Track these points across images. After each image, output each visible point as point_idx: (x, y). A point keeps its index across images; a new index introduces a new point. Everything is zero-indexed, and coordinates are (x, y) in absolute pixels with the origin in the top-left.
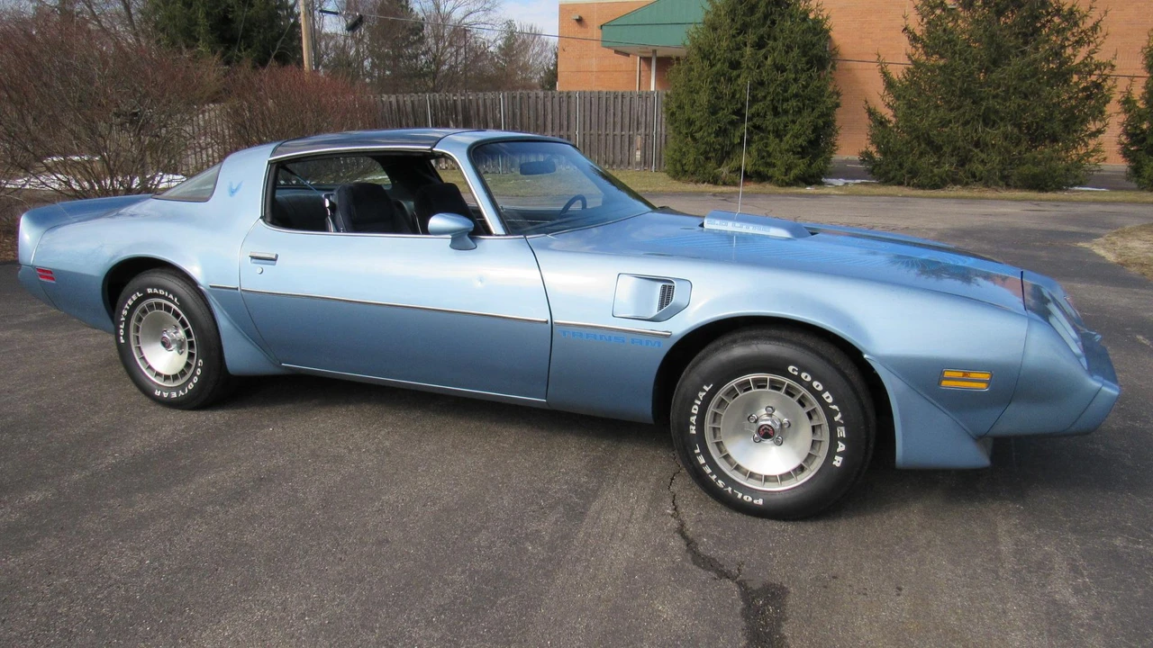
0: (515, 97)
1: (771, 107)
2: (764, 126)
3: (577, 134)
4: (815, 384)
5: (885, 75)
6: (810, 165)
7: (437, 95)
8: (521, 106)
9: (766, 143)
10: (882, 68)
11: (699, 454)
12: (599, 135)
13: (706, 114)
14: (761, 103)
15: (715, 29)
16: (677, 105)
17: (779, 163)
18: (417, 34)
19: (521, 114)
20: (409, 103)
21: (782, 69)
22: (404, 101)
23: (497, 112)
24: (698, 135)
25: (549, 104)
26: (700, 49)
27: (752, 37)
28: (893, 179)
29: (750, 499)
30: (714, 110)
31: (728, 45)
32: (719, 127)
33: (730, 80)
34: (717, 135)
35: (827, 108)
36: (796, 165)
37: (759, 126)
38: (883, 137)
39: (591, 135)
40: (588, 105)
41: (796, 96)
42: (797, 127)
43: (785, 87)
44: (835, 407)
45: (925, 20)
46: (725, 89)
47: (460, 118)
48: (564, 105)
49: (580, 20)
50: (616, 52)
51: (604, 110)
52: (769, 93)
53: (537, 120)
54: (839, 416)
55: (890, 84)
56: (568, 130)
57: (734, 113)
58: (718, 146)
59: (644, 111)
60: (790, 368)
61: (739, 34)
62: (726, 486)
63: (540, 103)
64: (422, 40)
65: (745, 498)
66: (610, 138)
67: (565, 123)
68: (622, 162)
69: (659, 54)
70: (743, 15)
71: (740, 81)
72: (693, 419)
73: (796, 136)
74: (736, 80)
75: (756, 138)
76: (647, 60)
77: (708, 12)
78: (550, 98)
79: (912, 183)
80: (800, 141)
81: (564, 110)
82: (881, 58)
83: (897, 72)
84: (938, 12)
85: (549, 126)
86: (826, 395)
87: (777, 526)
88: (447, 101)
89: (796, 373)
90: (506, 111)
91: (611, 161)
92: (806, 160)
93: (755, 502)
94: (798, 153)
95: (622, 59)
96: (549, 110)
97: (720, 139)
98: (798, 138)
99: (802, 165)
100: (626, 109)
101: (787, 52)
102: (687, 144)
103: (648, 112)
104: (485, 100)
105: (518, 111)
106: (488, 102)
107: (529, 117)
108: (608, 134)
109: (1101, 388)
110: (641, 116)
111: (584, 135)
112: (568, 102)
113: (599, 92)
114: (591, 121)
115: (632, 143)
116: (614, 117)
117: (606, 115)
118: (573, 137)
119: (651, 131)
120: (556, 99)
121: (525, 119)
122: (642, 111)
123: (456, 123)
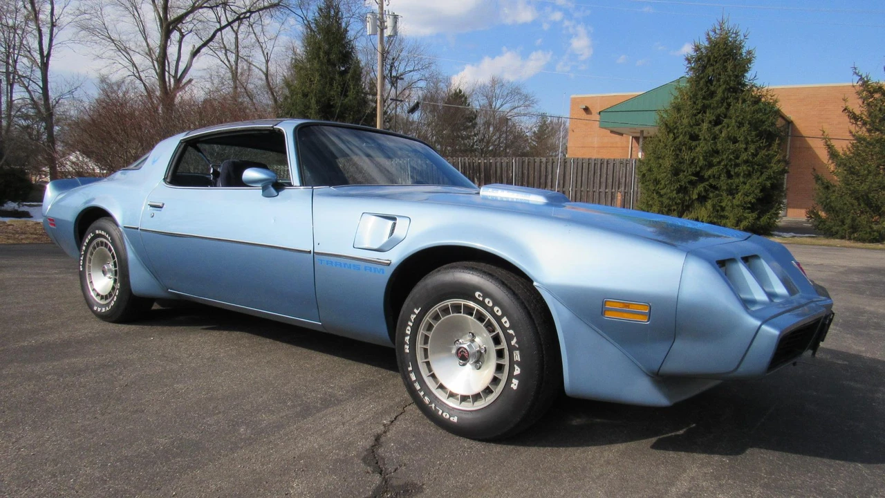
0: (523, 162)
1: (725, 170)
2: (718, 185)
3: (570, 190)
4: (496, 309)
5: (829, 148)
6: (758, 218)
7: (467, 159)
8: (528, 169)
9: (721, 200)
10: (826, 142)
11: (411, 371)
12: (587, 192)
13: (669, 175)
14: (716, 167)
15: (679, 110)
16: (647, 168)
17: (731, 215)
18: (471, 121)
19: (528, 174)
21: (735, 141)
23: (510, 172)
24: (662, 192)
25: (550, 167)
26: (666, 125)
27: (709, 116)
28: (837, 233)
29: (448, 416)
30: (676, 172)
31: (689, 123)
32: (680, 185)
33: (691, 149)
34: (679, 191)
35: (773, 172)
36: (746, 218)
37: (715, 185)
38: (827, 198)
39: (581, 191)
40: (580, 169)
41: (746, 162)
42: (747, 186)
43: (737, 155)
44: (511, 332)
45: (865, 102)
46: (687, 156)
47: (482, 175)
49: (586, 109)
50: (612, 132)
51: (592, 172)
52: (723, 160)
53: (540, 178)
54: (515, 340)
55: (833, 154)
56: (563, 187)
57: (693, 175)
58: (679, 201)
59: (624, 174)
60: (477, 294)
61: (699, 113)
62: (431, 403)
63: (543, 166)
64: (474, 125)
65: (444, 414)
66: (597, 194)
67: (562, 182)
69: (645, 134)
70: (704, 98)
71: (698, 149)
72: (407, 339)
73: (746, 195)
74: (694, 148)
75: (711, 195)
76: (637, 139)
77: (676, 98)
78: (551, 163)
79: (852, 237)
80: (750, 198)
82: (826, 134)
83: (842, 146)
84: (877, 96)
85: (549, 184)
86: (504, 319)
87: (466, 443)
88: (473, 163)
89: (481, 299)
90: (517, 171)
92: (755, 215)
93: (451, 419)
94: (749, 208)
95: (617, 137)
96: (550, 172)
97: (681, 195)
98: (748, 196)
99: (751, 218)
100: (610, 173)
101: (739, 127)
102: (653, 198)
103: (627, 175)
104: (501, 163)
105: (526, 172)
106: (504, 164)
107: (534, 177)
108: (594, 192)
109: (761, 326)
110: (622, 177)
111: (576, 191)
112: (565, 166)
113: (589, 159)
114: (582, 181)
115: (614, 198)
116: (600, 178)
117: (594, 177)
118: (567, 193)
119: (629, 189)
120: (555, 164)
121: (531, 178)
122: (622, 174)
123: (479, 179)
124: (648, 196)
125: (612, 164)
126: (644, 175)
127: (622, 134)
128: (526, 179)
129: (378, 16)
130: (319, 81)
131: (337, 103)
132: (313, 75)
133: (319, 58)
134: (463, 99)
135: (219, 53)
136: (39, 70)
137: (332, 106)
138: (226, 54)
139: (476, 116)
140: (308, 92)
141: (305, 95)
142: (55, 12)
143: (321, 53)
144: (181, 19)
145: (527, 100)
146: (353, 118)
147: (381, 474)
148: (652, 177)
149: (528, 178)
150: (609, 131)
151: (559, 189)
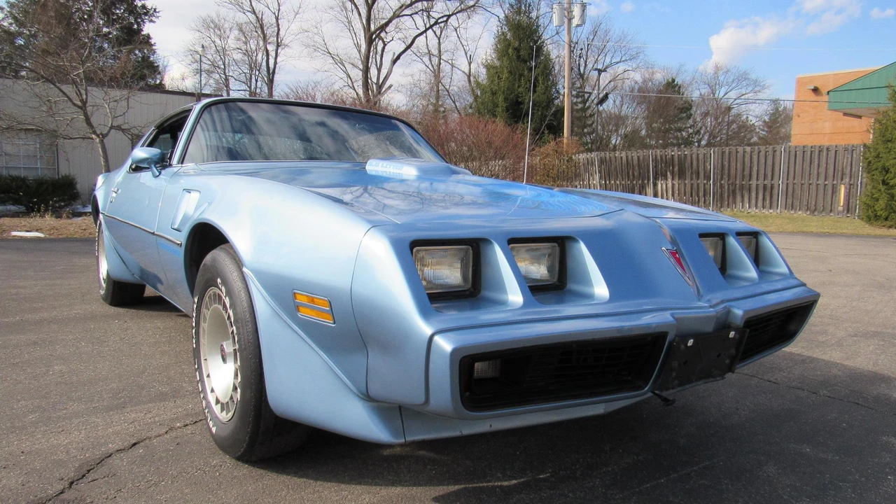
0: (723, 153)
3: (780, 183)
7: (658, 151)
8: (729, 159)
12: (802, 184)
16: (874, 154)
18: (685, 112)
19: (729, 165)
20: (635, 158)
22: (632, 157)
23: (708, 164)
25: (755, 157)
39: (794, 184)
40: (792, 158)
47: (676, 169)
48: (770, 158)
49: (816, 90)
50: (845, 114)
51: (808, 162)
53: (743, 170)
56: (772, 180)
59: (849, 162)
62: (205, 408)
63: (748, 157)
66: (814, 187)
67: (769, 174)
68: (824, 209)
78: (756, 152)
81: (770, 163)
85: (754, 176)
88: (666, 156)
90: (716, 163)
91: (812, 209)
93: (213, 428)
95: (855, 121)
96: (756, 163)
100: (831, 161)
102: (880, 190)
103: (854, 163)
104: (698, 154)
105: (726, 163)
106: (701, 157)
107: (736, 169)
108: (810, 184)
109: (432, 336)
110: (847, 166)
111: (787, 184)
112: (774, 155)
113: (804, 147)
114: (795, 172)
115: (836, 192)
116: (818, 169)
117: (810, 167)
118: (776, 186)
119: (856, 181)
120: (762, 154)
121: (733, 172)
122: (847, 163)
123: (673, 173)
124: (874, 187)
125: (833, 152)
126: (870, 162)
127: (860, 117)
128: (726, 172)
129: (566, 6)
130: (508, 78)
131: (525, 99)
132: (503, 74)
133: (509, 54)
134: (676, 89)
135: (424, 59)
136: (266, 86)
137: (521, 103)
138: (430, 59)
139: (691, 106)
140: (496, 90)
141: (494, 94)
142: (281, 33)
143: (510, 50)
144: (383, 28)
145: (757, 85)
146: (542, 114)
147: (72, 483)
148: (880, 165)
149: (729, 170)
150: (842, 114)
151: (766, 182)
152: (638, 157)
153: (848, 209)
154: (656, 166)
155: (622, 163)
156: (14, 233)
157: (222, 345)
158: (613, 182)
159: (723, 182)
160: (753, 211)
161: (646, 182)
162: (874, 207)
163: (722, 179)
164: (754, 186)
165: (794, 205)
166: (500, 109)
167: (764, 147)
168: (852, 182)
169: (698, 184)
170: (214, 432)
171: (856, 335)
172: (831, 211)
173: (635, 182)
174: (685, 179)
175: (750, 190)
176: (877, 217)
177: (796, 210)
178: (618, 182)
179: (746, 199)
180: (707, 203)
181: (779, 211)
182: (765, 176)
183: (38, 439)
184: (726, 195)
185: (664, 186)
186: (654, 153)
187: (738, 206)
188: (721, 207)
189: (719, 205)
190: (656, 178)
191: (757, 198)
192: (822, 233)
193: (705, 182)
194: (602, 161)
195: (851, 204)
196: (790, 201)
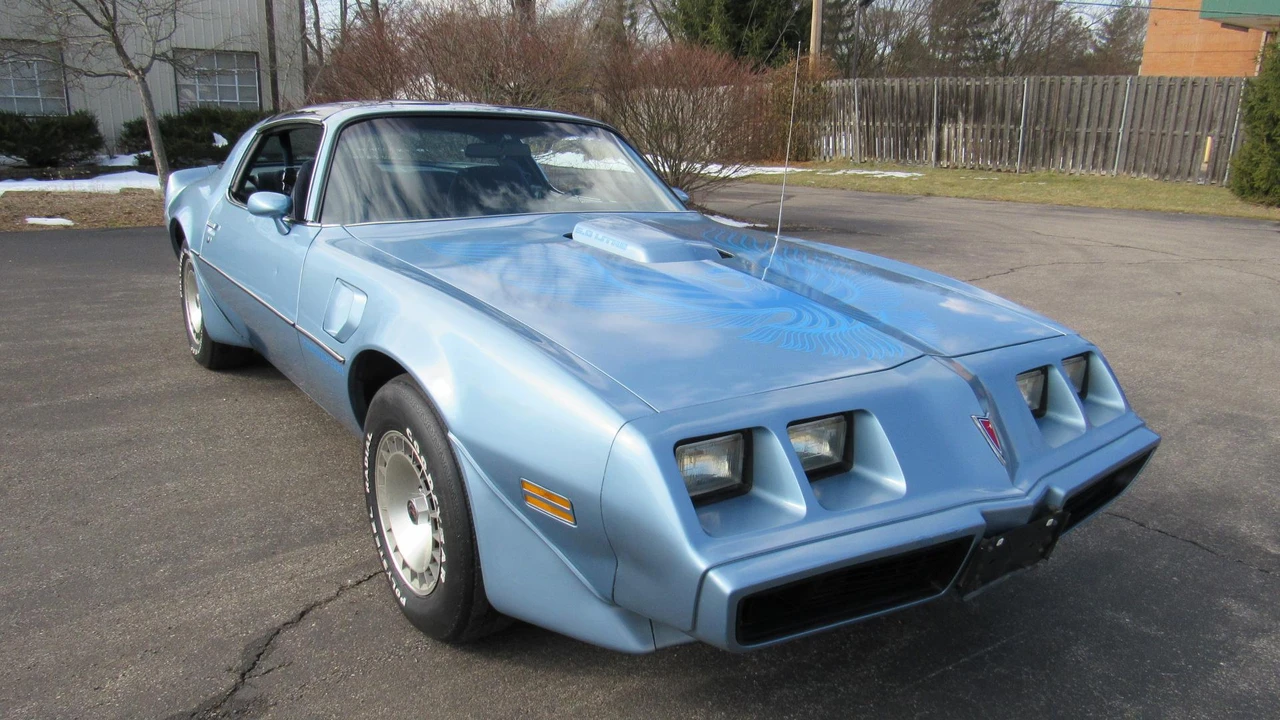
0: (1042, 84)
3: (1121, 133)
7: (947, 80)
8: (1050, 95)
11: (373, 520)
12: (1152, 135)
16: (1260, 96)
18: (989, 9)
19: (1049, 104)
20: (913, 89)
22: (909, 86)
23: (1018, 101)
25: (1087, 93)
39: (1140, 133)
40: (1141, 95)
47: (972, 107)
48: (1109, 94)
50: (1225, 25)
51: (1163, 102)
53: (1069, 112)
56: (1109, 126)
59: (1223, 104)
60: (408, 431)
62: (388, 569)
63: (1076, 90)
66: (1168, 139)
67: (1106, 117)
68: (1179, 172)
78: (1090, 85)
81: (1108, 101)
85: (1084, 120)
90: (1030, 99)
91: (1163, 170)
93: (402, 598)
95: (1238, 35)
96: (1087, 101)
100: (1197, 101)
102: (1263, 151)
103: (1228, 106)
104: (1004, 85)
105: (1045, 100)
106: (1009, 89)
107: (1058, 109)
108: (1164, 134)
109: (707, 571)
110: (1218, 110)
111: (1131, 133)
112: (1114, 91)
113: (1159, 79)
114: (1143, 115)
115: (1199, 147)
116: (1177, 112)
117: (1166, 109)
118: (1114, 136)
119: (1229, 133)
120: (1098, 87)
121: (1053, 111)
122: (1219, 105)
123: (966, 113)
124: (1254, 147)
125: (1201, 87)
126: (1252, 108)
127: (1245, 29)
128: (1044, 113)
146: (779, 15)
147: (243, 675)
148: (1266, 113)
149: (1048, 111)
150: (1219, 25)
151: (1100, 129)
152: (918, 88)
153: (1214, 173)
154: (942, 103)
155: (893, 93)
156: (31, 220)
157: (410, 502)
158: (878, 124)
159: (1037, 128)
160: (1079, 171)
161: (926, 124)
162: (1250, 174)
163: (1037, 122)
164: (1082, 136)
165: (1138, 163)
166: (715, 9)
167: (1102, 78)
168: (1223, 133)
169: (1002, 130)
170: (404, 603)
171: (1202, 422)
172: (1189, 174)
173: (910, 124)
174: (984, 123)
175: (1075, 140)
176: (1253, 190)
177: (1139, 172)
178: (886, 124)
179: (1070, 154)
180: (1014, 156)
181: (1114, 173)
182: (1100, 119)
183: (182, 606)
184: (1041, 147)
185: (953, 132)
186: (940, 82)
187: (1057, 164)
188: (1033, 164)
189: (1030, 162)
190: (941, 120)
191: (1085, 153)
192: (1173, 211)
193: (1012, 127)
194: (864, 92)
195: (1218, 165)
196: (1131, 159)
